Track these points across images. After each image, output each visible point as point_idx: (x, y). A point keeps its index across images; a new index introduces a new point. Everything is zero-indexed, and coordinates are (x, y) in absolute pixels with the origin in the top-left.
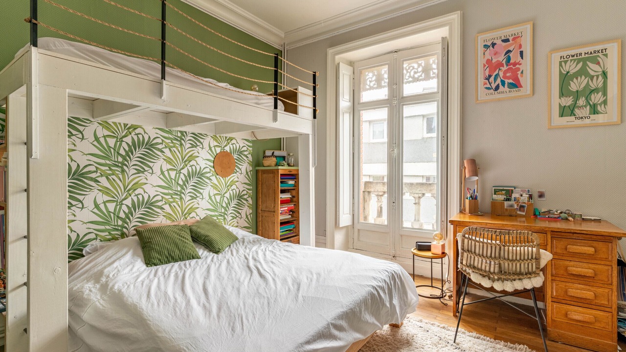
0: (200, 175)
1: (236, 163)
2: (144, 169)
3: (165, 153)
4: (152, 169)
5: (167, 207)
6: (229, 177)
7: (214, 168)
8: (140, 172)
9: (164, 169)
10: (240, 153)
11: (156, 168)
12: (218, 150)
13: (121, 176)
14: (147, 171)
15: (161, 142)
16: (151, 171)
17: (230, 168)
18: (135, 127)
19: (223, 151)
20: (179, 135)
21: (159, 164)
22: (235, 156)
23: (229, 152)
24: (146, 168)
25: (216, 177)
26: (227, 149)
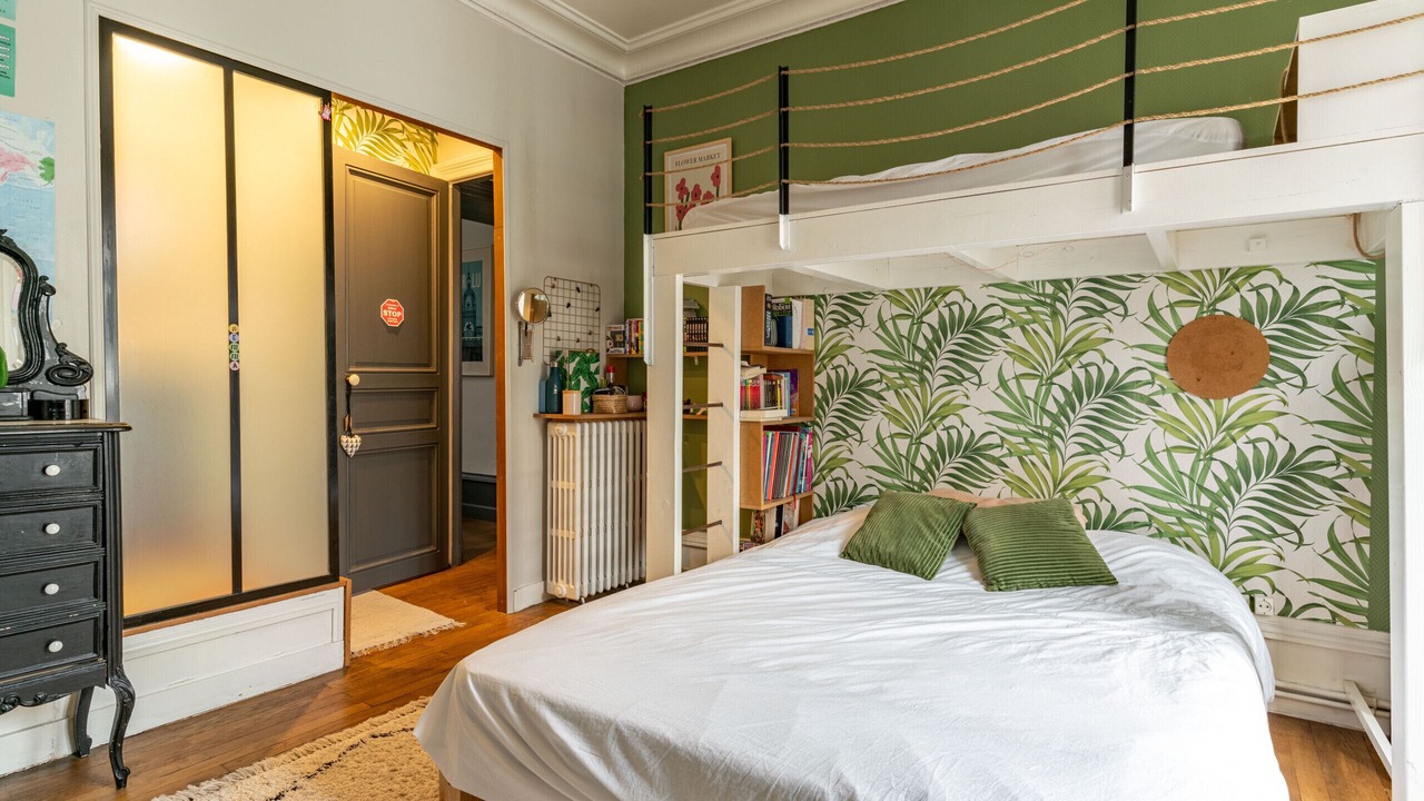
0: (1116, 389)
1: (1272, 348)
2: (961, 375)
3: (1009, 338)
4: (979, 376)
5: (1013, 462)
6: (1236, 399)
7: (1167, 370)
8: (953, 381)
9: (1008, 375)
10: (1299, 313)
11: (989, 373)
12: (1188, 315)
13: (918, 390)
14: (967, 379)
15: (1001, 313)
16: (976, 380)
17: (1239, 367)
18: (944, 292)
19: (1210, 317)
20: (1050, 289)
21: (997, 363)
22: (1270, 329)
23: (1237, 314)
24: (967, 374)
25: (1176, 397)
26: (1232, 306)
